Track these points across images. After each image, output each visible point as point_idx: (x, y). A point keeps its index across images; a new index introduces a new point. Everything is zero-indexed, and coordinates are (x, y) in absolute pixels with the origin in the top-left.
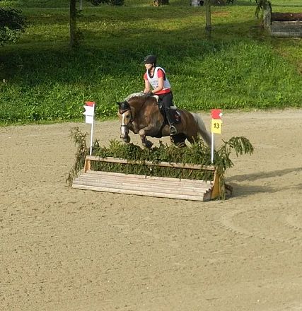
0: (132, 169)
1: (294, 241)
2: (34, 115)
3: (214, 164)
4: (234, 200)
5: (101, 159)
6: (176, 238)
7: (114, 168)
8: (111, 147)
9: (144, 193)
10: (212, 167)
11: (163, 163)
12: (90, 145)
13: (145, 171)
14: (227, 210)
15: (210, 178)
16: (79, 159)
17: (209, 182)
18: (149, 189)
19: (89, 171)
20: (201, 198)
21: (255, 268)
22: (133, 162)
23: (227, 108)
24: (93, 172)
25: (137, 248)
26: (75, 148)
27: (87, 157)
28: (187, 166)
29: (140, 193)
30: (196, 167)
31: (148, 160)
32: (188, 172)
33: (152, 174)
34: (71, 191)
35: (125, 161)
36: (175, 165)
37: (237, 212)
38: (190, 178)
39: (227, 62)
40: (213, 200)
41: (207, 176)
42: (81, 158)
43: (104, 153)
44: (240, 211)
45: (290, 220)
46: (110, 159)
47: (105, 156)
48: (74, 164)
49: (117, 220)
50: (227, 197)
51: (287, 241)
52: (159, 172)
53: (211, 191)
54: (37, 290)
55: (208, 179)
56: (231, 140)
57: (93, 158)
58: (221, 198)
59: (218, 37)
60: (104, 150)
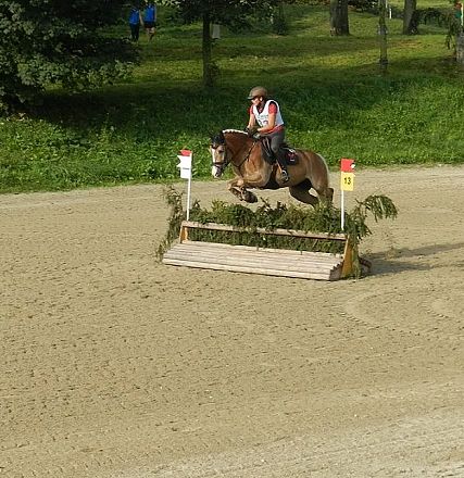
0: (240, 239)
1: (433, 334)
2: (150, 172)
3: (345, 231)
4: (372, 280)
5: (200, 226)
6: (276, 330)
7: (218, 237)
8: (214, 209)
9: (254, 271)
10: (341, 236)
11: (280, 231)
12: (188, 207)
13: (256, 241)
14: (358, 292)
15: (340, 250)
16: (172, 225)
17: (338, 255)
18: (260, 265)
19: (186, 241)
20: (327, 277)
21: (367, 370)
22: (241, 229)
23: (403, 163)
24: (190, 242)
25: (218, 343)
26: (168, 211)
27: (184, 223)
28: (310, 234)
29: (248, 270)
30: (321, 235)
31: (260, 226)
32: (312, 242)
33: (266, 245)
34: (160, 267)
35: (231, 228)
36: (295, 233)
37: (370, 294)
38: (314, 250)
39: (406, 104)
40: (343, 279)
41: (336, 247)
42: (175, 224)
43: (205, 218)
44: (374, 294)
45: (437, 305)
46: (212, 226)
47: (206, 222)
48: (165, 232)
49: (207, 305)
50: (363, 275)
51: (423, 333)
52: (275, 242)
53: (340, 267)
54: (60, 400)
55: (338, 252)
56: (367, 200)
57: (191, 224)
58: (354, 277)
59: (396, 73)
60: (206, 213)
